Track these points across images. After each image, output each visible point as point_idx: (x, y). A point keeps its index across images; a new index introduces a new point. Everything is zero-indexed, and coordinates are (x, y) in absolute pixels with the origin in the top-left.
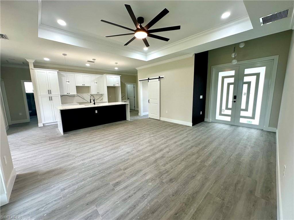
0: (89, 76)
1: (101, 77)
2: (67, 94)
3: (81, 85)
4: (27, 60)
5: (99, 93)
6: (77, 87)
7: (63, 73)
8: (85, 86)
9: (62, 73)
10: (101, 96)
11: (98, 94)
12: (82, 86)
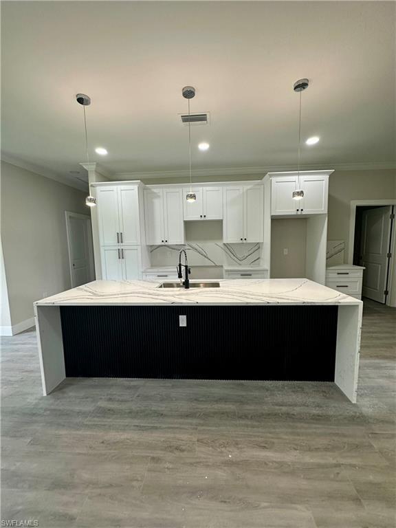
0: (220, 188)
1: (258, 187)
2: (163, 244)
3: (196, 217)
4: (85, 167)
5: (248, 241)
6: (188, 225)
7: (157, 189)
8: (206, 219)
9: (155, 191)
10: (256, 248)
11: (244, 241)
12: (200, 219)
